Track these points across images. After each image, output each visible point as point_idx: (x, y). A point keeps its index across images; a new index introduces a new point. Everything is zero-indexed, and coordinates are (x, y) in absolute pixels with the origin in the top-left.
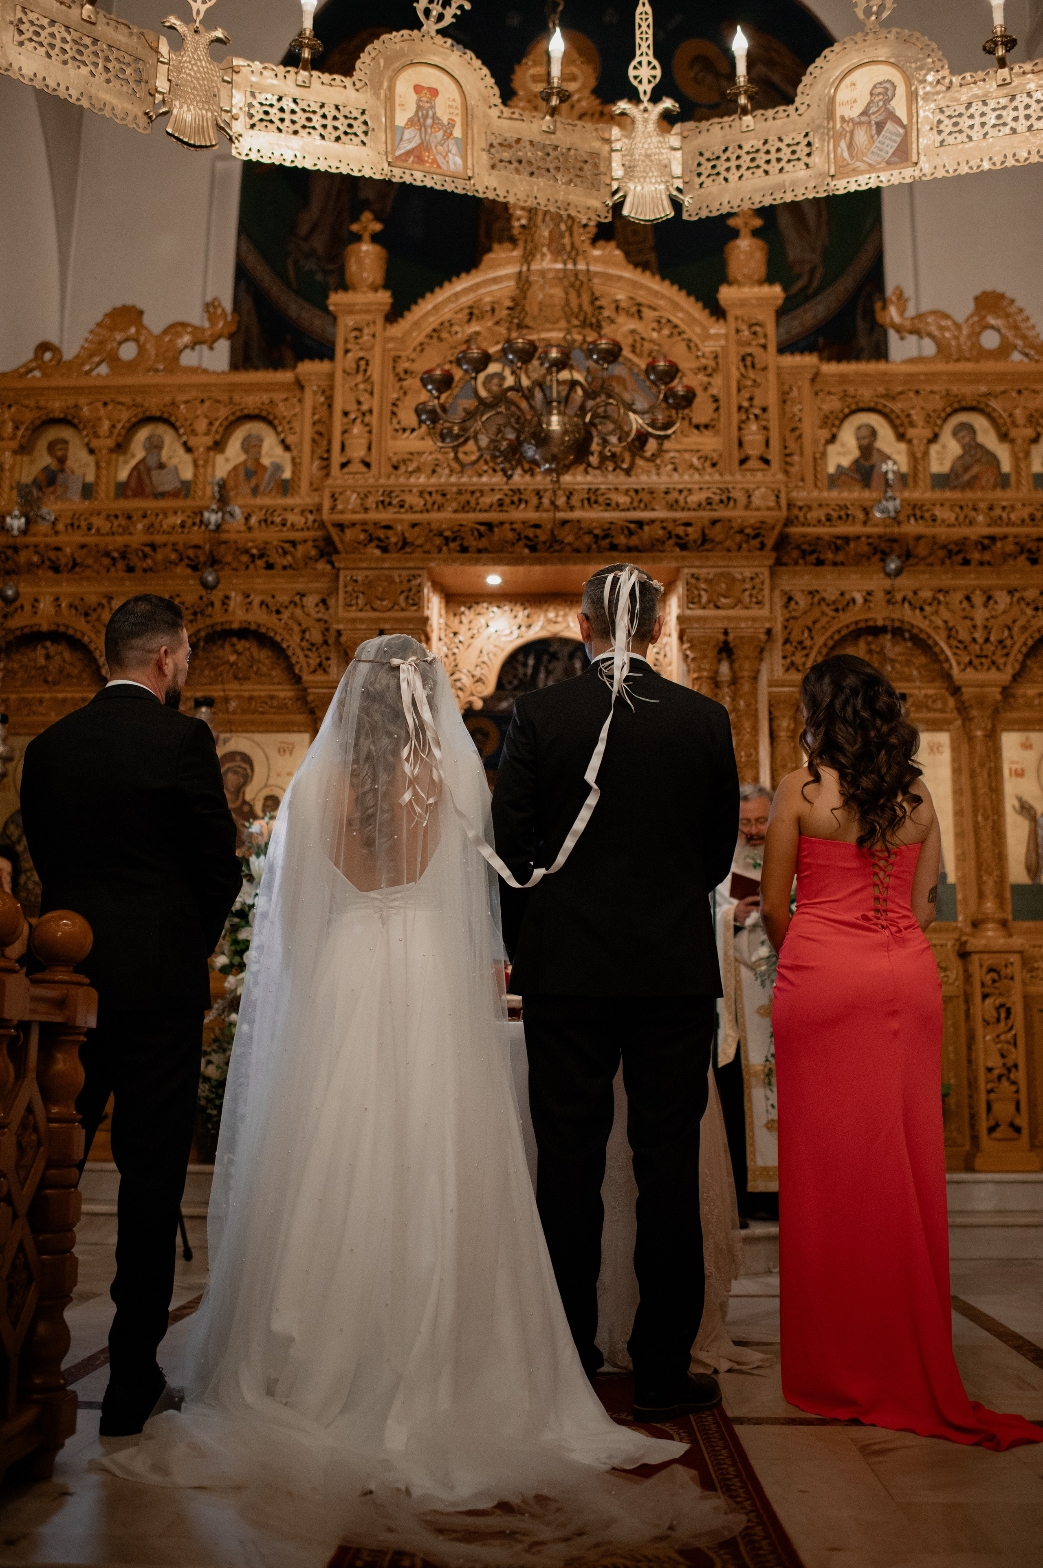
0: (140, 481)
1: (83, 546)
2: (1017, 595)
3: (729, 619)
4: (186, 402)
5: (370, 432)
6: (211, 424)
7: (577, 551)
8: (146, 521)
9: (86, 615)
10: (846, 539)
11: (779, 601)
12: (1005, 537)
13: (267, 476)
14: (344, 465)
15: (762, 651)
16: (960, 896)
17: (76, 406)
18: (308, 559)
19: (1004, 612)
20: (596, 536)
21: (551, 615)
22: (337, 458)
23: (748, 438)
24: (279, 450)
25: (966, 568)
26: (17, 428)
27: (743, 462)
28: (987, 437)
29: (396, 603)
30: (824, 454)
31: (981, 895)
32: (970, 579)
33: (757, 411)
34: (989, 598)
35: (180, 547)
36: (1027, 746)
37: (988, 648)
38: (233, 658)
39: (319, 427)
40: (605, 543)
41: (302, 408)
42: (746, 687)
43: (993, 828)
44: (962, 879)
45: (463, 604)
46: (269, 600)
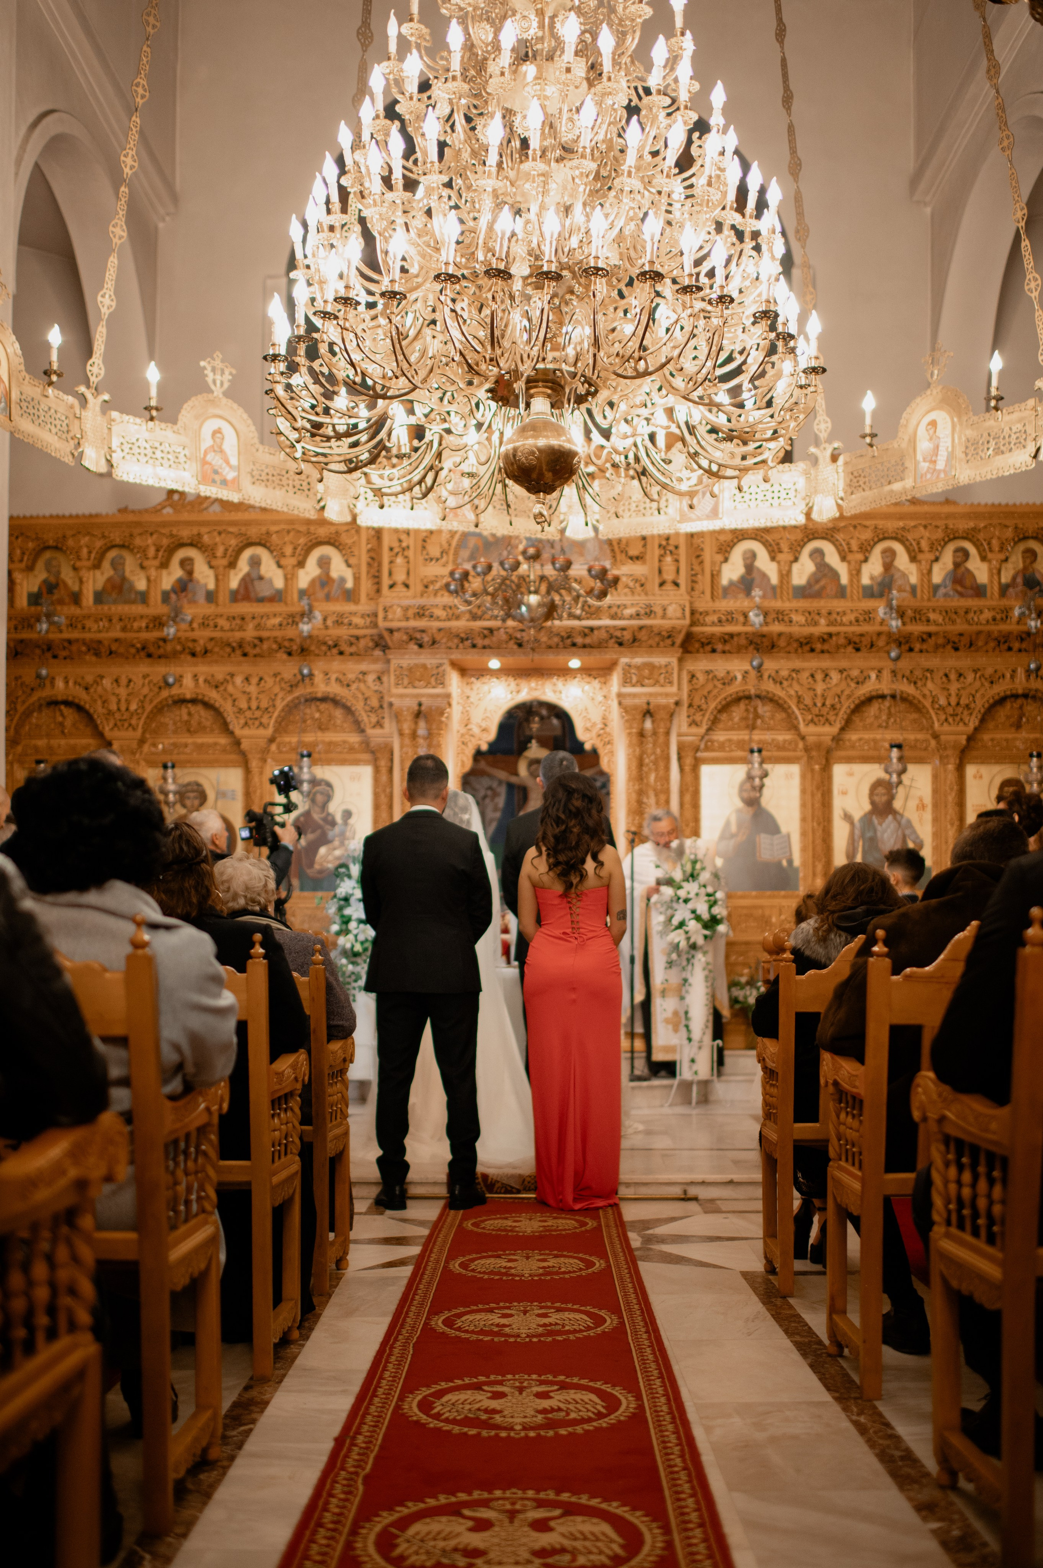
0: (246, 588)
1: (212, 639)
2: (845, 674)
3: (651, 694)
4: (277, 532)
5: (408, 562)
6: (295, 548)
7: (550, 647)
8: (256, 622)
9: (217, 687)
10: (732, 636)
11: (685, 677)
12: (838, 634)
13: (336, 585)
14: (391, 586)
15: (672, 715)
16: (801, 875)
17: (199, 534)
18: (367, 649)
19: (836, 685)
20: (562, 637)
21: (533, 684)
22: (386, 581)
23: (664, 569)
24: (343, 566)
25: (812, 655)
26: (158, 550)
27: (662, 584)
28: (832, 558)
29: (429, 683)
30: (719, 572)
31: (814, 875)
32: (813, 663)
33: (671, 548)
34: (827, 675)
35: (279, 640)
36: (851, 774)
37: (825, 711)
38: (317, 715)
39: (373, 555)
40: (569, 641)
41: (359, 537)
42: (661, 739)
43: (824, 830)
44: (804, 863)
45: (473, 676)
46: (341, 677)
